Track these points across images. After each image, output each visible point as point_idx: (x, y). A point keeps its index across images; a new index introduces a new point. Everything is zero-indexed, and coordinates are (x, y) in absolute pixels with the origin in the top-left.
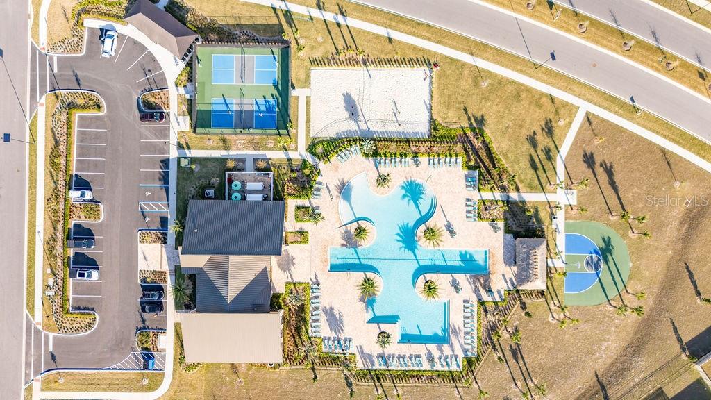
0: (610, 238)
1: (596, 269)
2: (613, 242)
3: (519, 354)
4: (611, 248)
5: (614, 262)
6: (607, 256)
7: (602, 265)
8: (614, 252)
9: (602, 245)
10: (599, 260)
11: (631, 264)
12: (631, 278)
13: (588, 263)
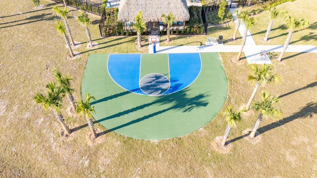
0: (205, 105)
1: (147, 88)
2: (197, 111)
3: (36, 20)
4: (187, 107)
5: (160, 112)
6: (171, 101)
7: (155, 96)
8: (179, 113)
9: (191, 94)
10: (163, 90)
11: (156, 141)
12: (126, 141)
13: (157, 77)
